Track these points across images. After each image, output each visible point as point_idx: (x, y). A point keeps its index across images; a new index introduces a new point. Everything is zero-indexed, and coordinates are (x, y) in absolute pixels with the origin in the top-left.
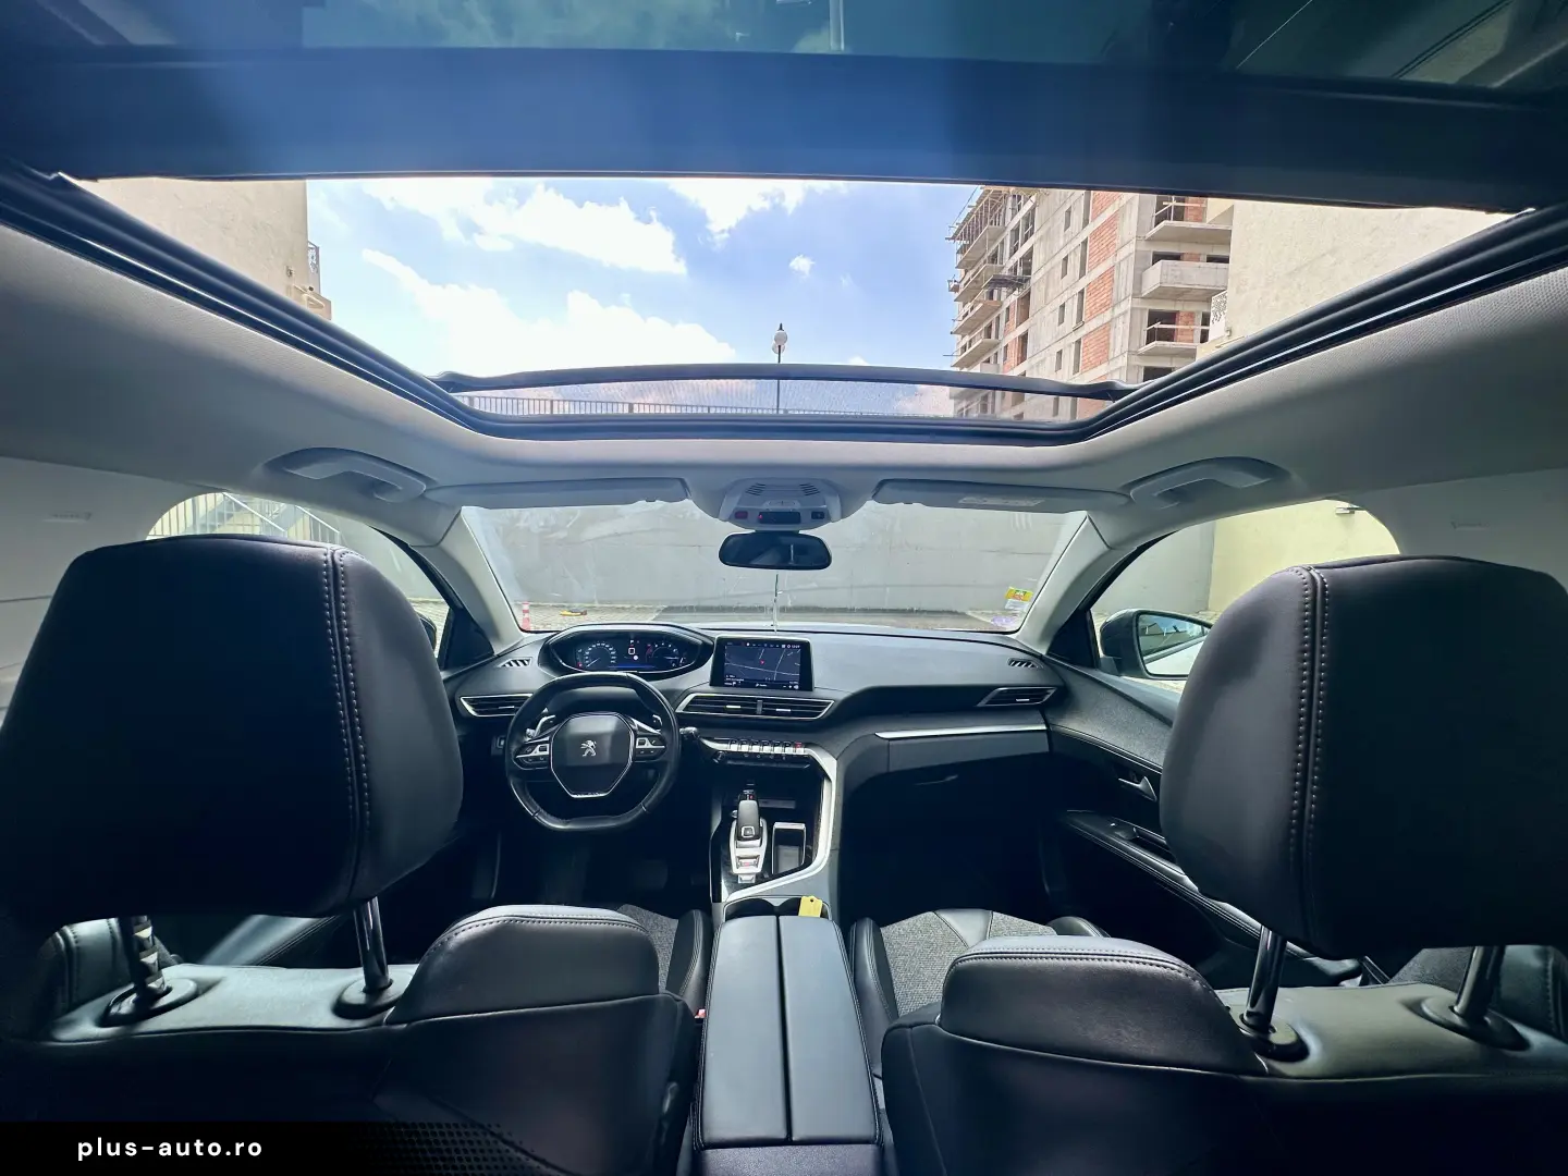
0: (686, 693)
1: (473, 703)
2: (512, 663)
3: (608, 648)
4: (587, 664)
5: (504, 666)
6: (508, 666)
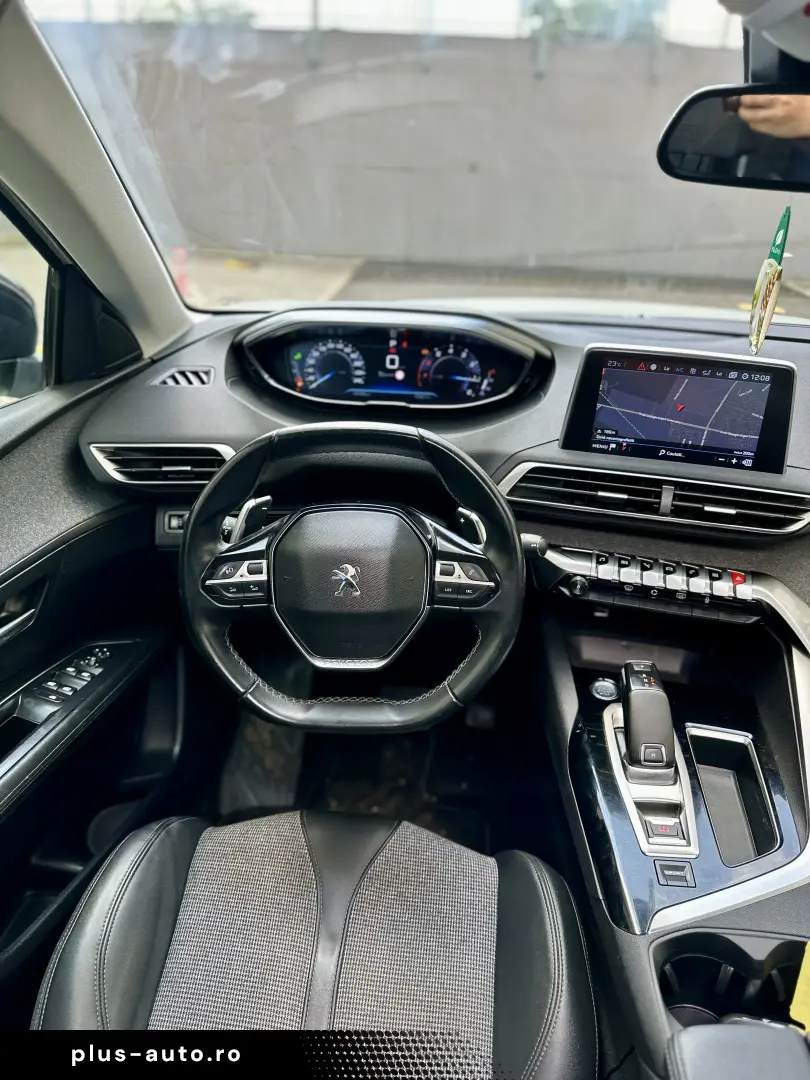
0: (514, 460)
1: (116, 456)
2: (180, 378)
3: (348, 354)
4: (312, 382)
5: (164, 382)
6: (171, 382)
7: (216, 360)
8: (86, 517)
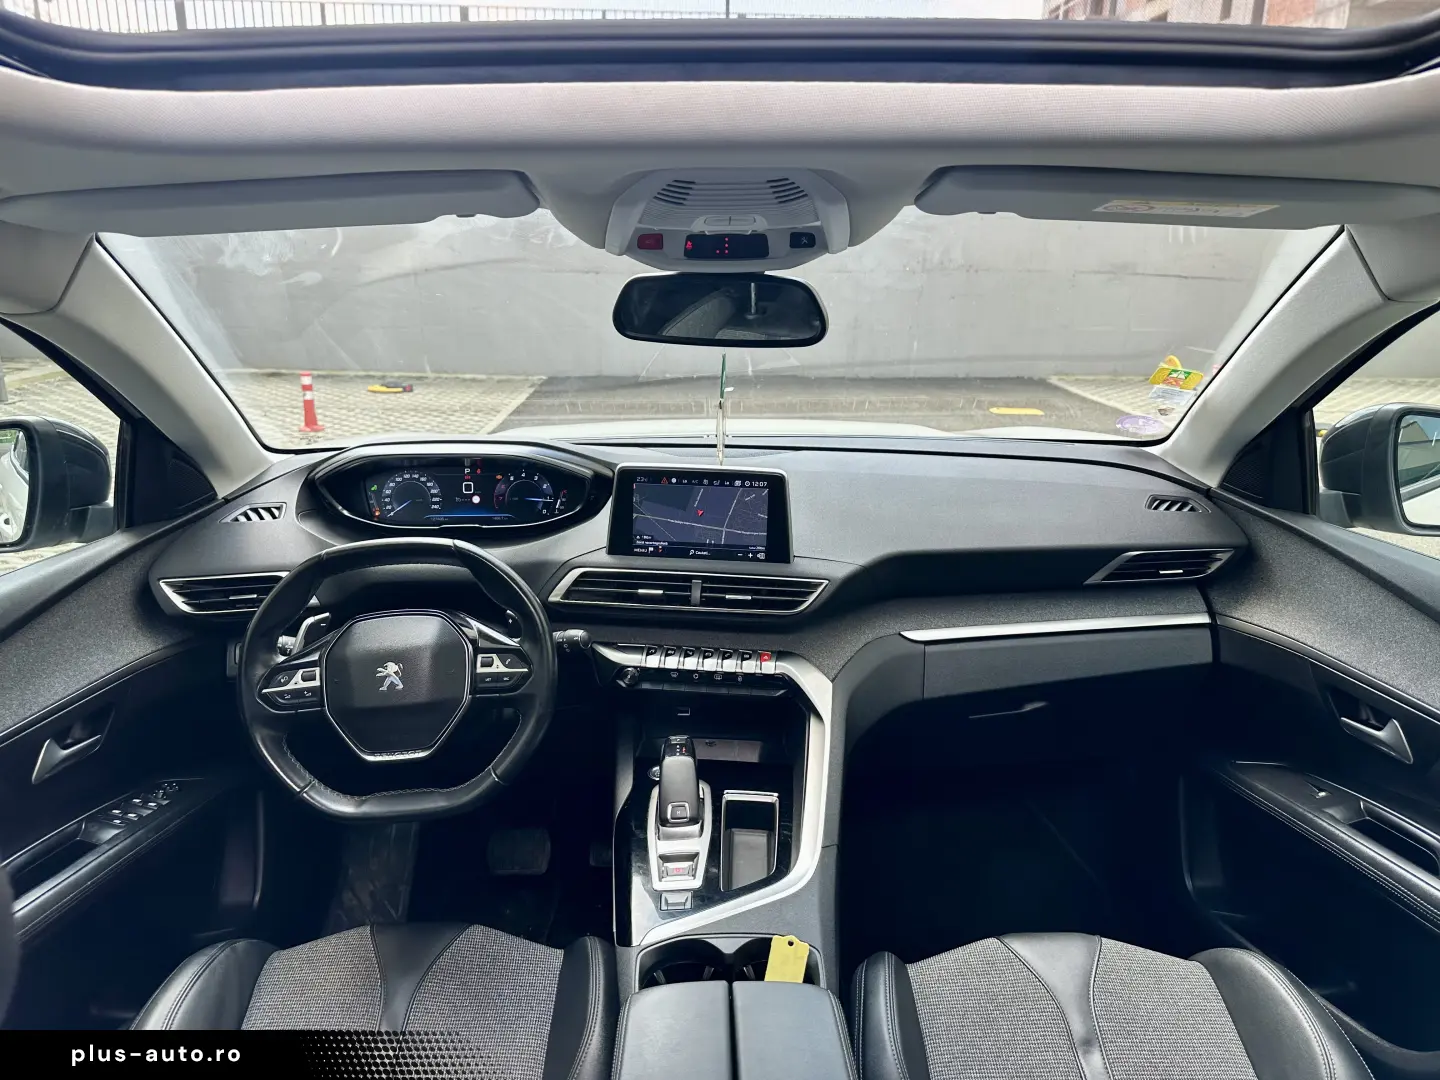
0: (566, 567)
1: (186, 589)
2: (250, 513)
3: (424, 483)
4: (389, 511)
5: (236, 520)
6: (243, 519)
7: (288, 495)
8: (154, 649)
